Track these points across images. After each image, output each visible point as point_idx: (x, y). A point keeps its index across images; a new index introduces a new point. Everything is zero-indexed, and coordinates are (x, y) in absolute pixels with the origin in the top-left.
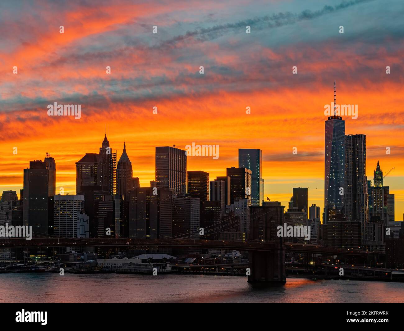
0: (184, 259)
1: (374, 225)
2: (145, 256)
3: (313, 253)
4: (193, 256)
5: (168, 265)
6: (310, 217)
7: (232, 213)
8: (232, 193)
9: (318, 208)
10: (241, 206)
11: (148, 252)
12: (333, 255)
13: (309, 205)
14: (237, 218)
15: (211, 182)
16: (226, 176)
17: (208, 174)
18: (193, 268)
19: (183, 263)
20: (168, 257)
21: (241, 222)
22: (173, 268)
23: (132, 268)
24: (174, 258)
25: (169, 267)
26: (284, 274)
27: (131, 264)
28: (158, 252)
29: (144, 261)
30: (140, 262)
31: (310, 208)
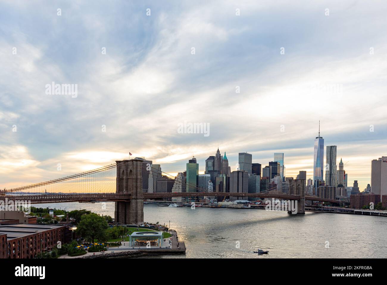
0: (255, 203)
1: (340, 188)
2: (238, 201)
3: (314, 201)
4: (259, 201)
5: (249, 205)
6: (308, 185)
7: (273, 182)
8: (272, 174)
9: (312, 180)
10: (277, 179)
11: (238, 199)
12: (322, 201)
13: (307, 178)
14: (276, 185)
15: (263, 168)
16: (268, 165)
17: (261, 165)
18: (260, 207)
19: (255, 204)
20: (248, 201)
21: (278, 186)
22: (251, 206)
23: (234, 206)
24: (251, 202)
25: (249, 206)
26: (304, 210)
27: (233, 204)
28: (243, 199)
29: (238, 203)
30: (237, 204)
31: (308, 180)
